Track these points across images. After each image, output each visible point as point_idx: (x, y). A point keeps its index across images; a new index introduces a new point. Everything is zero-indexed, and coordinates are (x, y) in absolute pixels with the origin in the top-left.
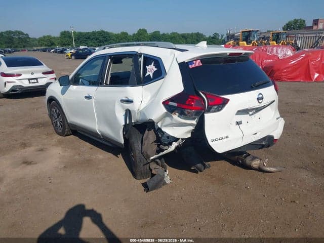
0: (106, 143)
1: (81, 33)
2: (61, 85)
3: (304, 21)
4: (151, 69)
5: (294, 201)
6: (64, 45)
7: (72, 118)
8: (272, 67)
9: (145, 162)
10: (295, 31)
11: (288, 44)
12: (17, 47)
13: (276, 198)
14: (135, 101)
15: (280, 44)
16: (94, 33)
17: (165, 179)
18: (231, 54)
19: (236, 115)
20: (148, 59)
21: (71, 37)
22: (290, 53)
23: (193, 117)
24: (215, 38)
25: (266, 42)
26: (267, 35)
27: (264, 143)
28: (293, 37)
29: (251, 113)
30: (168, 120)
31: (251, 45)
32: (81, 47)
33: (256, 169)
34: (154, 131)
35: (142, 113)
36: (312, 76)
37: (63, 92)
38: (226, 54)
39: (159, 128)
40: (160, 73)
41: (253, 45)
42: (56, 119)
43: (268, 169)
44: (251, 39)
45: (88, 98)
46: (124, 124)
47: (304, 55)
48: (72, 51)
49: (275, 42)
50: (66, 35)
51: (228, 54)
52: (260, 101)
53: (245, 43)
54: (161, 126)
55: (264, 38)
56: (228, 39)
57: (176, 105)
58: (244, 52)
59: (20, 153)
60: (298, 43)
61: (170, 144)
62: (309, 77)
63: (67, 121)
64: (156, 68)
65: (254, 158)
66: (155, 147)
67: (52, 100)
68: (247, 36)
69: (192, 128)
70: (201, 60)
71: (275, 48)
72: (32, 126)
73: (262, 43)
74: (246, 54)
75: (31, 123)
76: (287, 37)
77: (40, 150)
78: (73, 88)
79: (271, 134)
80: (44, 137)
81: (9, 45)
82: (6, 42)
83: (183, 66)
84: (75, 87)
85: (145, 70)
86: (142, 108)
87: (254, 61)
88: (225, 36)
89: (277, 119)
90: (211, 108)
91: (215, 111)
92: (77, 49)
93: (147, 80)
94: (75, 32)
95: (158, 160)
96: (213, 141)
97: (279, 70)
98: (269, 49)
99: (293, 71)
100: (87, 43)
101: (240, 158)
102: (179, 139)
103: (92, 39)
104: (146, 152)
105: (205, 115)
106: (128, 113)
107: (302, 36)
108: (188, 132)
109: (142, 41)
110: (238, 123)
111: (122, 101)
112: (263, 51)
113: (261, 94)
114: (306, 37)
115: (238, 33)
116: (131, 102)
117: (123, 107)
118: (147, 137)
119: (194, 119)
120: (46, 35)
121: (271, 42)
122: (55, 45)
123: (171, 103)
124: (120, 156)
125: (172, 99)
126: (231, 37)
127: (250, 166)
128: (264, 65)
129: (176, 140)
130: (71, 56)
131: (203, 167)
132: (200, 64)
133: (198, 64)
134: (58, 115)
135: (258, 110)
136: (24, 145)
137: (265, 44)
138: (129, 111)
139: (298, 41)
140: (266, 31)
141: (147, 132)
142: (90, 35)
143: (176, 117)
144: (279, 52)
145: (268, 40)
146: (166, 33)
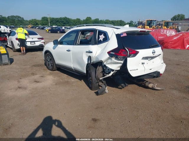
0: (76, 73)
1: (53, 18)
2: (54, 44)
3: (184, 15)
4: (102, 37)
5: (168, 102)
6: (44, 25)
7: (58, 61)
8: (163, 41)
9: (97, 82)
10: (179, 21)
11: (173, 28)
12: (16, 25)
13: (160, 100)
14: (93, 52)
15: (169, 28)
16: (61, 19)
17: (106, 91)
18: (141, 31)
19: (142, 59)
20: (101, 33)
21: (47, 20)
22: (174, 33)
23: (122, 59)
24: (131, 24)
25: (160, 27)
26: (161, 23)
27: (155, 75)
28: (176, 24)
29: (149, 59)
30: (109, 61)
31: (152, 28)
32: (54, 26)
33: (150, 88)
34: (102, 67)
35: (97, 58)
36: (185, 47)
37: (54, 48)
38: (138, 31)
39: (105, 65)
40: (106, 39)
41: (153, 28)
42: (49, 62)
43: (157, 88)
44: (152, 25)
45: (69, 51)
46: (87, 63)
47: (181, 35)
48: (49, 28)
49: (166, 27)
50: (45, 19)
51: (139, 31)
52: (154, 54)
53: (148, 27)
54: (106, 64)
55: (159, 25)
56: (138, 25)
57: (114, 54)
58: (147, 30)
59: (32, 77)
60: (179, 28)
61: (110, 73)
62: (183, 47)
63: (55, 63)
64: (104, 36)
65: (150, 83)
66: (102, 75)
67: (47, 52)
68: (150, 23)
69: (121, 65)
70: (126, 33)
71: (165, 31)
72: (35, 66)
73: (158, 27)
74: (148, 31)
75: (34, 64)
76: (173, 24)
77: (42, 77)
78: (60, 46)
79: (159, 71)
80: (42, 71)
81: (12, 24)
82: (10, 22)
83: (118, 36)
84: (61, 46)
85: (99, 38)
86: (96, 56)
87: (153, 36)
88: (137, 23)
89: (162, 63)
90: (130, 55)
91: (132, 57)
92: (52, 27)
93: (100, 42)
94: (50, 18)
95: (103, 81)
96: (131, 71)
97: (166, 42)
98: (162, 31)
99: (174, 43)
100: (57, 24)
101: (143, 83)
102: (114, 70)
103: (60, 22)
104: (98, 77)
105: (128, 58)
106: (90, 58)
107: (182, 24)
108: (119, 67)
109: (89, 24)
110: (143, 64)
111: (87, 52)
112: (158, 31)
113: (154, 50)
114: (187, 25)
115: (145, 22)
116: (91, 52)
117: (87, 55)
118: (98, 69)
119: (122, 60)
120: (33, 19)
121: (163, 27)
122: (38, 24)
123: (111, 53)
124: (82, 80)
125: (112, 51)
126: (140, 23)
127: (148, 86)
128: (158, 40)
129: (113, 70)
130: (49, 31)
131: (124, 86)
132: (126, 35)
133: (125, 35)
134: (51, 60)
135: (152, 58)
136: (33, 74)
137: (160, 28)
138: (90, 56)
139: (179, 27)
140: (161, 21)
141: (98, 67)
142: (59, 20)
143: (114, 59)
144: (168, 32)
145: (162, 26)
146: (102, 20)
